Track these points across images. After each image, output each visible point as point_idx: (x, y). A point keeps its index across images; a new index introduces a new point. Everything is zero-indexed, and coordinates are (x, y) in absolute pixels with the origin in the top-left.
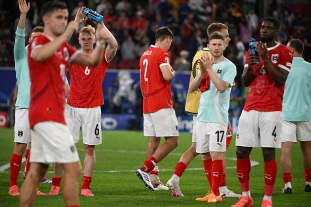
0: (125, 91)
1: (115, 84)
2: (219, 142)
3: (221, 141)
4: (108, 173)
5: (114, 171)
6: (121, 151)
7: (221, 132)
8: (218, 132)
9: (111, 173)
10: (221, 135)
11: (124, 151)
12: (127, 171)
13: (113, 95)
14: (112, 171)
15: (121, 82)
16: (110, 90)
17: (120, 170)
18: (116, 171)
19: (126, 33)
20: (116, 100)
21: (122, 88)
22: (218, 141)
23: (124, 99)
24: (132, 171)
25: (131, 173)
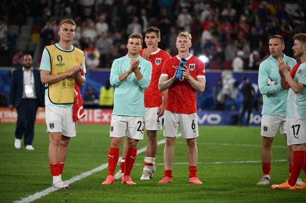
0: (229, 90)
1: (219, 83)
2: (296, 136)
3: (297, 134)
4: (214, 164)
5: (219, 163)
6: (224, 144)
7: (296, 126)
8: (293, 127)
9: (216, 164)
10: (296, 128)
11: (227, 144)
12: (231, 162)
13: (217, 93)
14: (217, 163)
15: (224, 81)
16: (214, 88)
17: (224, 161)
18: (221, 163)
19: (228, 37)
20: (219, 98)
21: (226, 87)
22: (294, 134)
23: (227, 97)
24: (235, 162)
25: (234, 164)
